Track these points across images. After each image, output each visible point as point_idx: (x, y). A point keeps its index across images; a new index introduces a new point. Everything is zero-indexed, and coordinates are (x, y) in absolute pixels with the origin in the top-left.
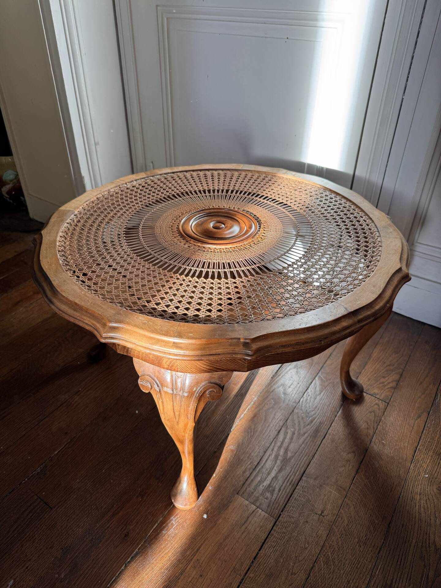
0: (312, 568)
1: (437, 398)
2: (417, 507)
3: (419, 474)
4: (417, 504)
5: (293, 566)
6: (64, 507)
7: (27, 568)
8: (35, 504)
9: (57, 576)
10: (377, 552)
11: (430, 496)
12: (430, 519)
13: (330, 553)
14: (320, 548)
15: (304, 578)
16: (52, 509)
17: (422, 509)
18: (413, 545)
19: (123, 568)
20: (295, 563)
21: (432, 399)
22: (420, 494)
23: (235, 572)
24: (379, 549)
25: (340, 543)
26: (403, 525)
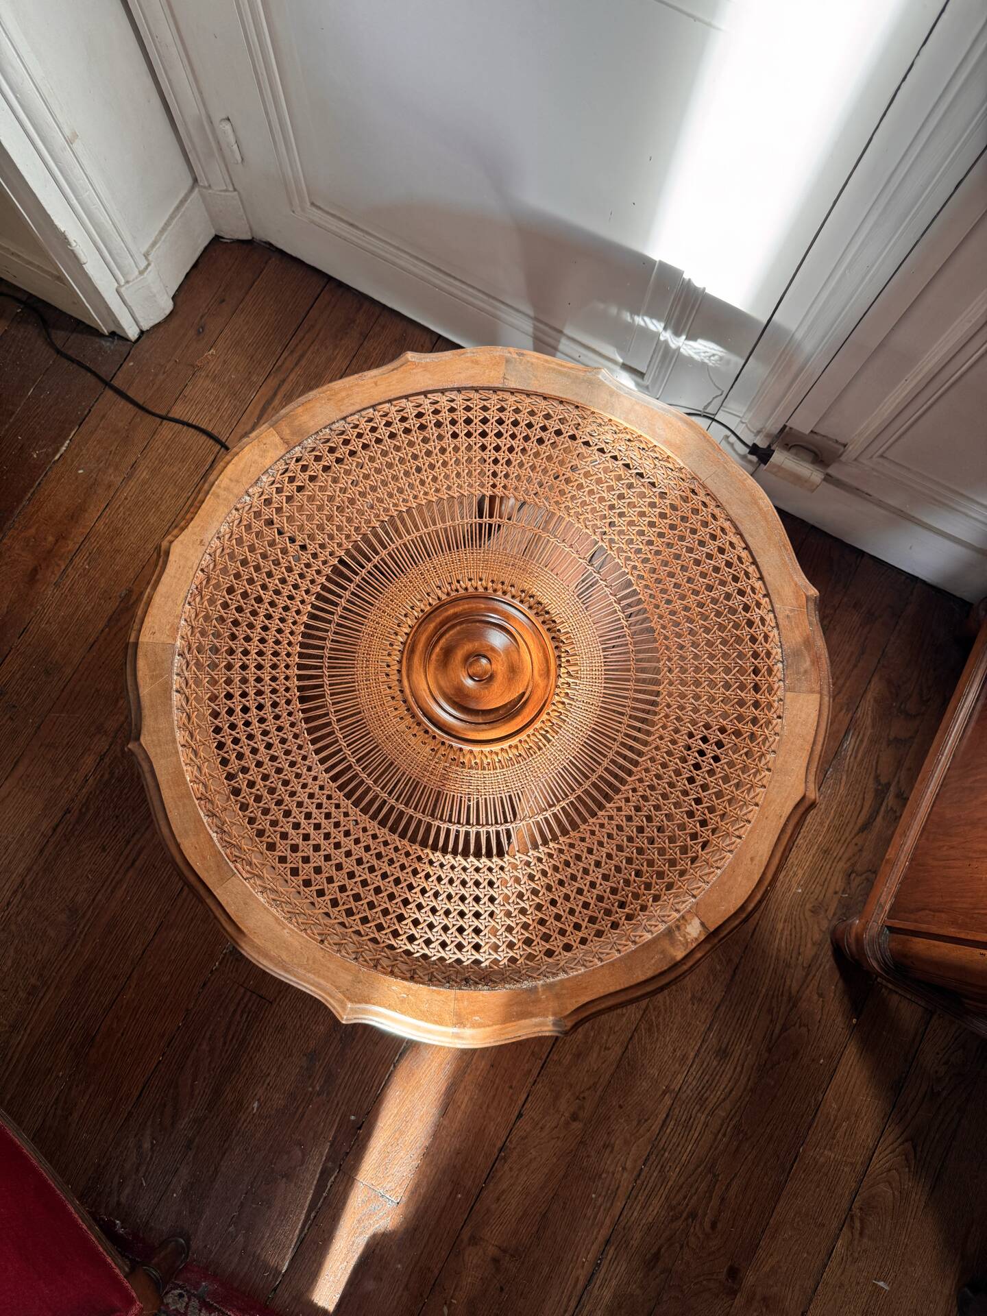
0: (631, 1038)
1: (847, 740)
2: (777, 941)
3: (789, 889)
4: (778, 936)
5: (607, 1040)
6: (288, 999)
7: (269, 1084)
8: (245, 1000)
9: (310, 1089)
10: (714, 1009)
11: (798, 923)
12: (791, 957)
13: (654, 1018)
14: (641, 1013)
15: (620, 1053)
16: (271, 1003)
17: (783, 944)
18: (761, 995)
19: (392, 1068)
20: (609, 1036)
21: (837, 744)
22: (785, 921)
23: (534, 1056)
24: (717, 1005)
25: (668, 1002)
26: (753, 970)
